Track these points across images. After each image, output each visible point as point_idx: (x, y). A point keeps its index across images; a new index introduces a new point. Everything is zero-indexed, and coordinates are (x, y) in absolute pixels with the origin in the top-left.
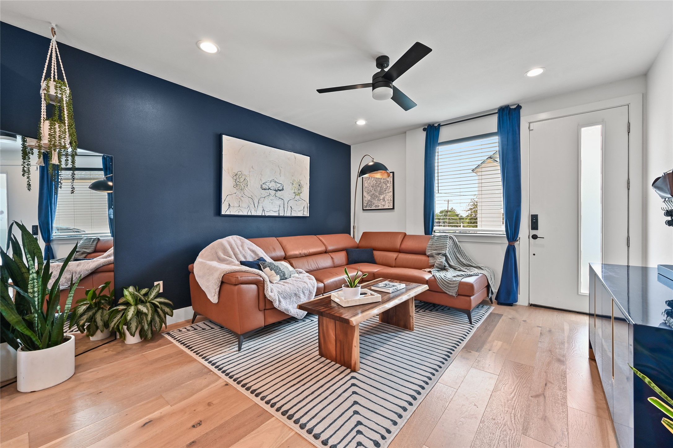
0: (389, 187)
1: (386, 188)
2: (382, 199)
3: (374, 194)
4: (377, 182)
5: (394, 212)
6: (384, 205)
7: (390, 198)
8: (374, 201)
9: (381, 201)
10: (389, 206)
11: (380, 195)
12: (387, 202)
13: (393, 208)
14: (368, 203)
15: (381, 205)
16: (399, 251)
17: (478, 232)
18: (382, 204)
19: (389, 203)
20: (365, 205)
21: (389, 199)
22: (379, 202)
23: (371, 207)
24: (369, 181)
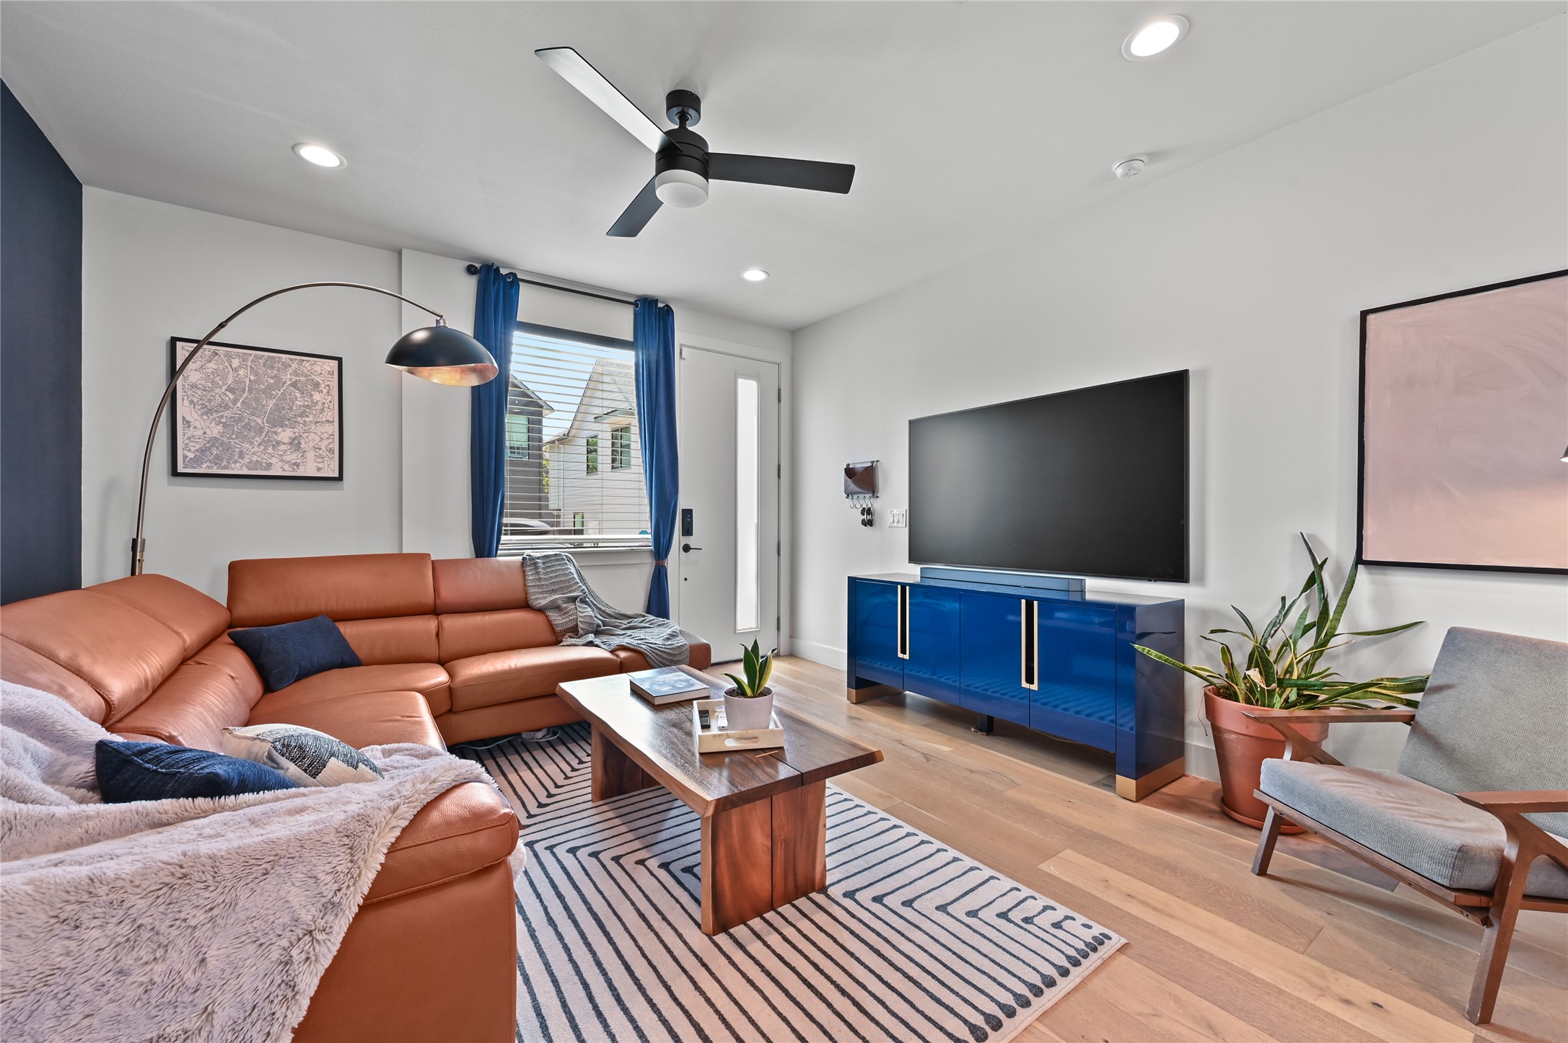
0: (323, 404)
1: (307, 407)
2: (286, 440)
3: (240, 419)
4: (257, 375)
5: (342, 489)
6: (297, 465)
7: (325, 443)
8: (246, 445)
9: (283, 447)
10: (319, 469)
11: (274, 426)
12: (311, 455)
13: (340, 478)
14: (209, 449)
15: (281, 464)
16: (435, 611)
17: (600, 545)
18: (287, 458)
19: (320, 460)
20: (185, 457)
21: (323, 445)
22: (270, 450)
23: (226, 468)
24: (212, 365)
